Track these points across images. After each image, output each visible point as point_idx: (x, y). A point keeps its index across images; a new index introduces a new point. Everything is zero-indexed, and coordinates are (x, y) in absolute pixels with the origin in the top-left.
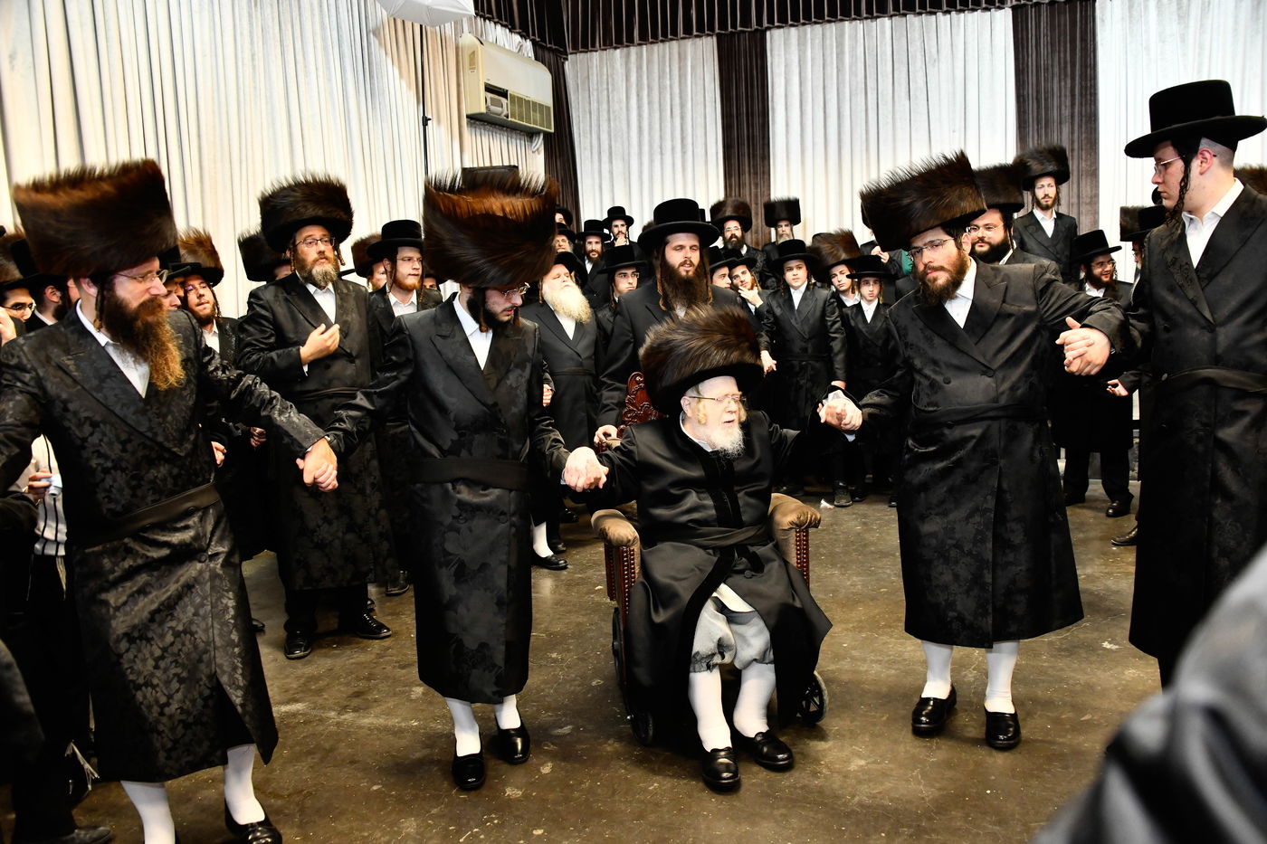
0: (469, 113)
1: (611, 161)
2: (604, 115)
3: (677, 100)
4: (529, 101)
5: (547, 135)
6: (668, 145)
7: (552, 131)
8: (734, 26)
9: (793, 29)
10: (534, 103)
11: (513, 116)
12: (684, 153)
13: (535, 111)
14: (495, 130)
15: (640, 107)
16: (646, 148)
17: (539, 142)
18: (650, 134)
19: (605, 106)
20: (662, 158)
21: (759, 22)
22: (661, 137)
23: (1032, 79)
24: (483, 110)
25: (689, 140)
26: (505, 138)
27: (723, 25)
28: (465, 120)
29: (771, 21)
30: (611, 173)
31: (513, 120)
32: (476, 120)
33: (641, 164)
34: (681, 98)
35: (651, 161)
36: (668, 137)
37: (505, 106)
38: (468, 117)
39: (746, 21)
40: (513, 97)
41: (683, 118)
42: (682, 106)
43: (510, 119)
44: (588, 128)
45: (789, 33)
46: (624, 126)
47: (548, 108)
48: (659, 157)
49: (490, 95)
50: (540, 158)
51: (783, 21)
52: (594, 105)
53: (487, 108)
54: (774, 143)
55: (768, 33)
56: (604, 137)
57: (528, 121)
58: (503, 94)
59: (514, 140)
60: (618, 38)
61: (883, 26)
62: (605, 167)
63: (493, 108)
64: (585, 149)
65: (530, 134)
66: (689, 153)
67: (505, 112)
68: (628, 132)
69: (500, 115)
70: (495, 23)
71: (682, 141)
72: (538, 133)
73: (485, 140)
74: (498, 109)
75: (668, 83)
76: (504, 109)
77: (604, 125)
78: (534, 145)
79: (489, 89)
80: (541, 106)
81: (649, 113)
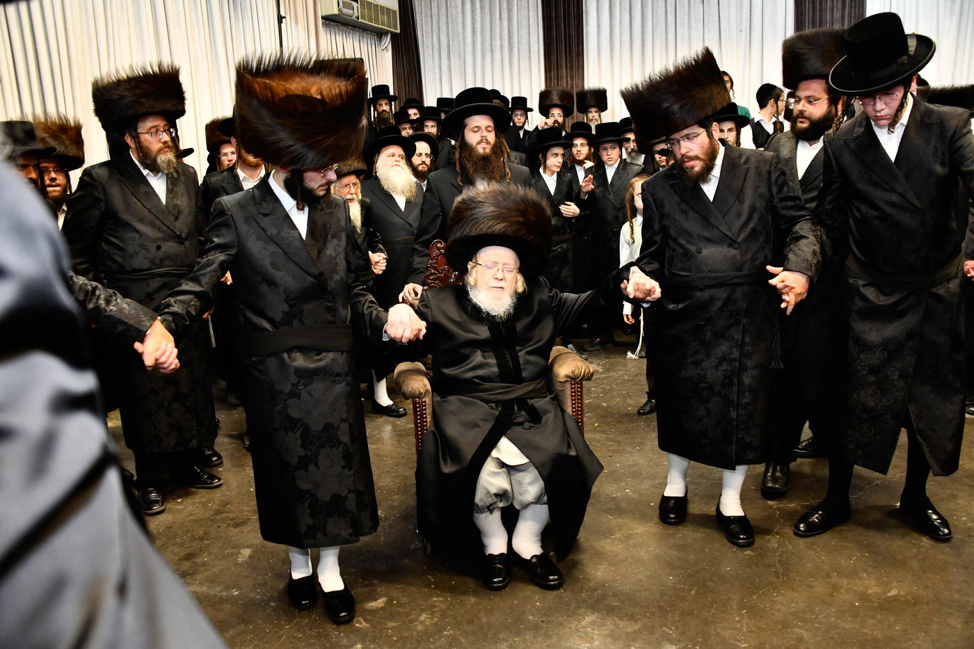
0: (324, 14)
1: (449, 59)
2: (443, 19)
3: (505, 5)
4: (377, 6)
5: (394, 36)
6: (497, 44)
7: (398, 31)
10: (382, 8)
11: (363, 17)
12: (511, 50)
13: (382, 13)
14: (348, 30)
15: (473, 11)
16: (479, 47)
17: (387, 41)
18: (482, 34)
19: (444, 11)
20: (492, 55)
22: (491, 37)
24: (336, 12)
25: (515, 39)
26: (357, 37)
28: (320, 21)
30: (449, 67)
31: (363, 21)
32: (330, 20)
33: (474, 60)
35: (483, 57)
36: (497, 36)
37: (355, 8)
38: (323, 18)
40: (363, 1)
41: (510, 20)
42: (509, 10)
43: (360, 20)
44: (430, 30)
46: (460, 29)
47: (395, 12)
48: (490, 54)
50: (388, 56)
52: (435, 10)
53: (339, 10)
54: (587, 40)
56: (443, 37)
57: (377, 22)
59: (365, 40)
62: (445, 63)
63: (346, 11)
64: (427, 47)
65: (380, 34)
66: (516, 50)
67: (356, 14)
68: (464, 33)
69: (351, 17)
71: (509, 41)
72: (386, 33)
73: (339, 38)
74: (349, 12)
76: (357, 11)
77: (443, 27)
78: (383, 44)
80: (388, 10)
81: (482, 17)
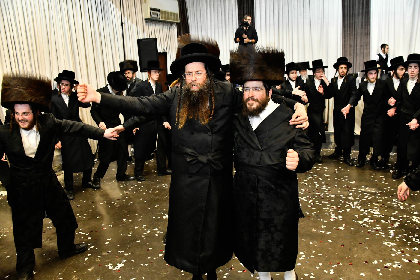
1: (201, 31)
2: (199, 15)
3: (223, 9)
4: (169, 12)
5: (177, 23)
6: (220, 25)
7: (179, 22)
10: (171, 13)
11: (162, 18)
12: (226, 28)
13: (171, 15)
14: (157, 23)
15: (211, 12)
17: (175, 26)
18: (214, 21)
19: (199, 12)
22: (218, 22)
24: (149, 17)
25: (227, 23)
28: (144, 21)
31: (162, 19)
32: (147, 20)
33: (211, 32)
34: (224, 8)
37: (159, 15)
38: (145, 19)
40: (162, 12)
41: (225, 16)
42: (225, 11)
43: (161, 19)
44: (194, 20)
46: (206, 18)
47: (177, 14)
48: (217, 29)
49: (152, 11)
50: (175, 32)
53: (151, 16)
54: (256, 22)
56: (199, 23)
57: (169, 19)
58: (158, 10)
59: (164, 26)
63: (154, 16)
65: (172, 24)
66: (228, 28)
67: (159, 17)
68: (207, 21)
69: (157, 18)
71: (225, 24)
72: (174, 23)
74: (156, 16)
75: (220, 3)
76: (159, 16)
77: (199, 19)
78: (173, 27)
79: (151, 9)
80: (174, 14)
81: (214, 14)
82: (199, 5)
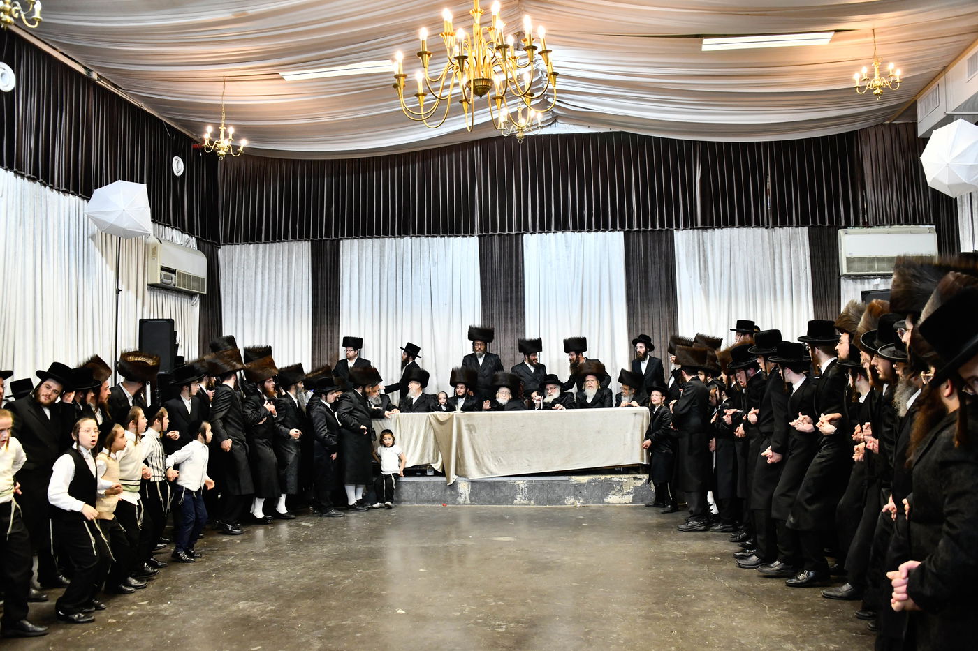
0: (149, 283)
1: (243, 312)
2: (241, 284)
3: (286, 278)
4: (190, 276)
5: (202, 296)
6: (279, 305)
7: (206, 293)
8: (321, 236)
9: (356, 240)
10: (194, 277)
11: (179, 285)
12: (288, 310)
13: (194, 280)
14: (166, 293)
15: (263, 280)
16: (265, 305)
17: (197, 300)
18: (268, 296)
19: (241, 278)
20: (275, 312)
21: (336, 235)
22: (275, 299)
23: (489, 276)
24: (159, 282)
25: (292, 302)
26: (174, 297)
27: (315, 235)
28: (146, 287)
29: (343, 235)
30: (243, 318)
31: (178, 287)
32: (153, 287)
33: (260, 315)
34: (288, 276)
35: (268, 314)
36: (279, 299)
38: (148, 285)
39: (328, 235)
40: (179, 274)
41: (287, 288)
42: (289, 281)
43: (176, 286)
44: (231, 291)
45: (353, 243)
46: (253, 291)
47: (204, 279)
48: (273, 311)
49: (164, 273)
50: (197, 309)
51: (350, 236)
52: (235, 277)
53: (161, 280)
54: (342, 305)
55: (341, 242)
56: (240, 297)
57: (189, 287)
58: (173, 271)
59: (179, 299)
60: (253, 237)
61: (407, 241)
62: (240, 315)
63: (165, 281)
64: (228, 303)
65: (191, 295)
66: (292, 310)
67: (174, 283)
68: (255, 295)
69: (170, 284)
70: (172, 228)
71: (288, 303)
72: (196, 294)
73: (160, 299)
74: (169, 281)
75: (281, 267)
76: (173, 280)
77: (240, 291)
78: (193, 301)
79: (163, 269)
80: (199, 278)
81: (269, 285)
82: (243, 266)
